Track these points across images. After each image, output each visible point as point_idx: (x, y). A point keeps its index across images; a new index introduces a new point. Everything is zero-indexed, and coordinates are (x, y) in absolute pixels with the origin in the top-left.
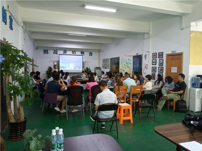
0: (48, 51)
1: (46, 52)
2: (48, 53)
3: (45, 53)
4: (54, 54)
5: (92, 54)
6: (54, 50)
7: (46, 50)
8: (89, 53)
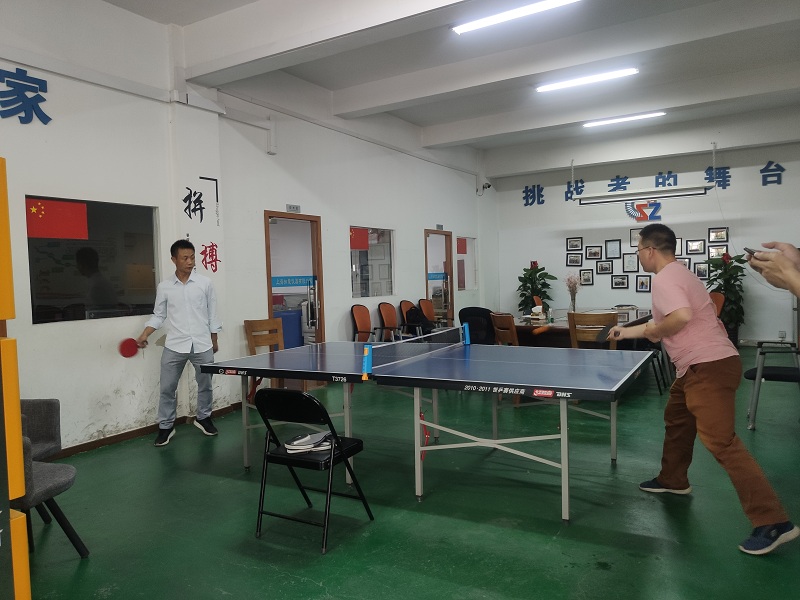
0: (540, 190)
1: (533, 197)
2: (543, 202)
3: (530, 201)
4: (567, 199)
5: (784, 174)
6: (569, 183)
7: (534, 186)
8: (762, 171)
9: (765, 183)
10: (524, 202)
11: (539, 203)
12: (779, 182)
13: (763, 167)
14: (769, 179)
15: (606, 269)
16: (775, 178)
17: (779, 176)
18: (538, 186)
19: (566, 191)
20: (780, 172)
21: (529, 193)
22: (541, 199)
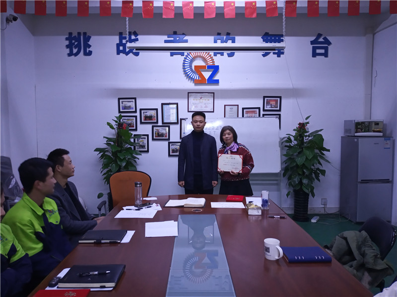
0: (87, 39)
1: (79, 47)
2: (90, 53)
3: (75, 51)
4: (119, 52)
5: (330, 47)
7: (79, 34)
8: (312, 43)
9: (315, 55)
10: (68, 51)
11: (86, 54)
12: (326, 55)
13: (313, 38)
14: (318, 51)
15: (162, 135)
16: (322, 51)
17: (326, 49)
18: (85, 34)
19: (118, 42)
20: (327, 45)
21: (73, 41)
22: (88, 50)
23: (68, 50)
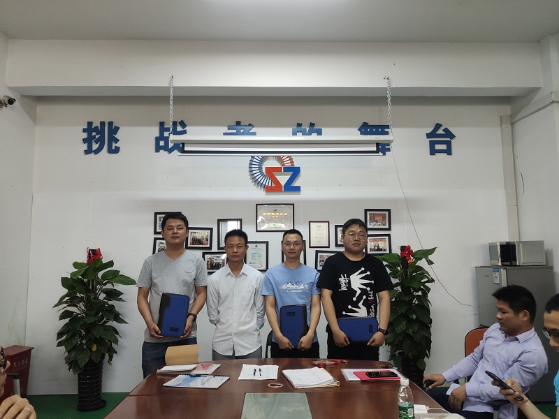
0: (114, 130)
1: (101, 141)
2: (117, 150)
3: (95, 146)
4: (158, 149)
6: (162, 124)
7: (103, 124)
10: (85, 147)
11: (111, 151)
12: (449, 151)
13: (430, 130)
14: (438, 147)
16: (444, 147)
17: (449, 144)
18: (111, 124)
19: (158, 135)
20: (449, 139)
21: (94, 134)
22: (114, 145)
23: (86, 145)
